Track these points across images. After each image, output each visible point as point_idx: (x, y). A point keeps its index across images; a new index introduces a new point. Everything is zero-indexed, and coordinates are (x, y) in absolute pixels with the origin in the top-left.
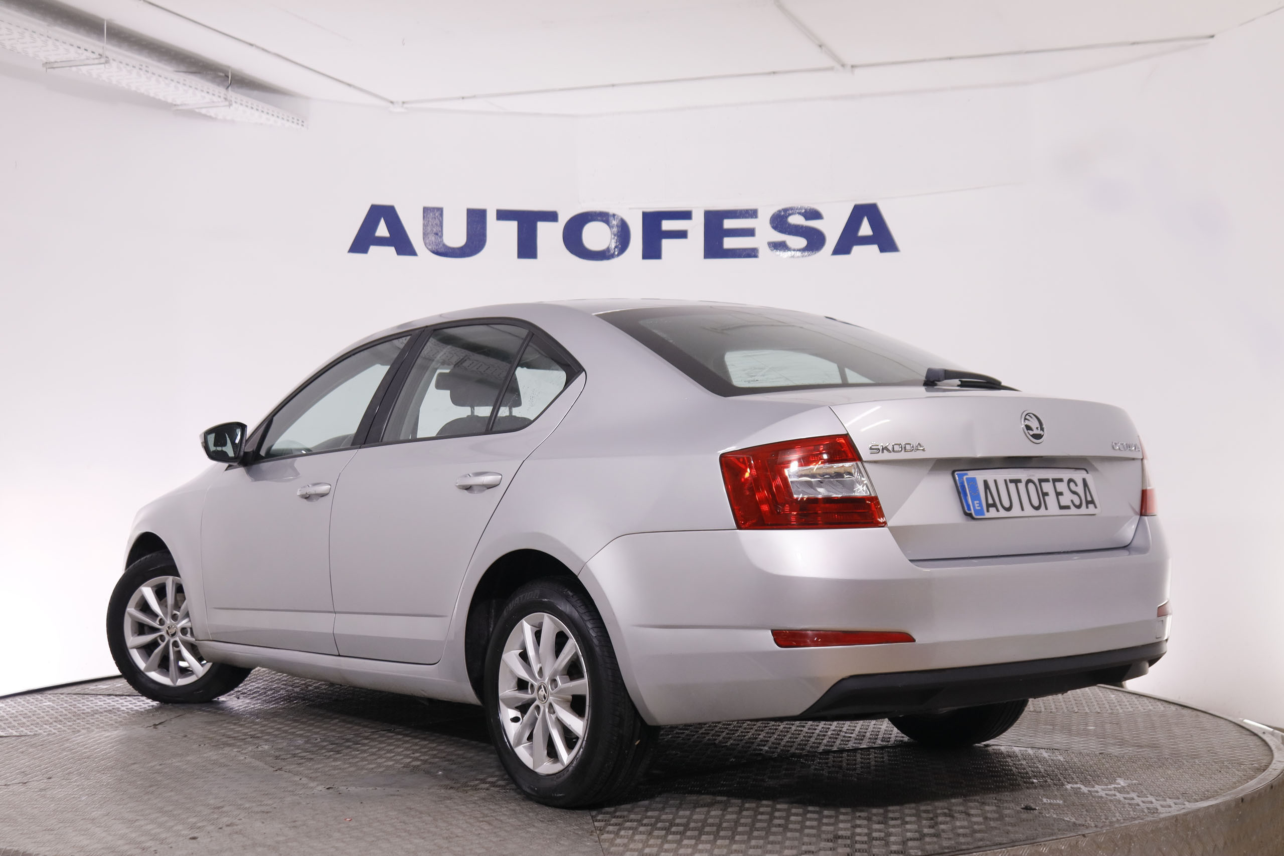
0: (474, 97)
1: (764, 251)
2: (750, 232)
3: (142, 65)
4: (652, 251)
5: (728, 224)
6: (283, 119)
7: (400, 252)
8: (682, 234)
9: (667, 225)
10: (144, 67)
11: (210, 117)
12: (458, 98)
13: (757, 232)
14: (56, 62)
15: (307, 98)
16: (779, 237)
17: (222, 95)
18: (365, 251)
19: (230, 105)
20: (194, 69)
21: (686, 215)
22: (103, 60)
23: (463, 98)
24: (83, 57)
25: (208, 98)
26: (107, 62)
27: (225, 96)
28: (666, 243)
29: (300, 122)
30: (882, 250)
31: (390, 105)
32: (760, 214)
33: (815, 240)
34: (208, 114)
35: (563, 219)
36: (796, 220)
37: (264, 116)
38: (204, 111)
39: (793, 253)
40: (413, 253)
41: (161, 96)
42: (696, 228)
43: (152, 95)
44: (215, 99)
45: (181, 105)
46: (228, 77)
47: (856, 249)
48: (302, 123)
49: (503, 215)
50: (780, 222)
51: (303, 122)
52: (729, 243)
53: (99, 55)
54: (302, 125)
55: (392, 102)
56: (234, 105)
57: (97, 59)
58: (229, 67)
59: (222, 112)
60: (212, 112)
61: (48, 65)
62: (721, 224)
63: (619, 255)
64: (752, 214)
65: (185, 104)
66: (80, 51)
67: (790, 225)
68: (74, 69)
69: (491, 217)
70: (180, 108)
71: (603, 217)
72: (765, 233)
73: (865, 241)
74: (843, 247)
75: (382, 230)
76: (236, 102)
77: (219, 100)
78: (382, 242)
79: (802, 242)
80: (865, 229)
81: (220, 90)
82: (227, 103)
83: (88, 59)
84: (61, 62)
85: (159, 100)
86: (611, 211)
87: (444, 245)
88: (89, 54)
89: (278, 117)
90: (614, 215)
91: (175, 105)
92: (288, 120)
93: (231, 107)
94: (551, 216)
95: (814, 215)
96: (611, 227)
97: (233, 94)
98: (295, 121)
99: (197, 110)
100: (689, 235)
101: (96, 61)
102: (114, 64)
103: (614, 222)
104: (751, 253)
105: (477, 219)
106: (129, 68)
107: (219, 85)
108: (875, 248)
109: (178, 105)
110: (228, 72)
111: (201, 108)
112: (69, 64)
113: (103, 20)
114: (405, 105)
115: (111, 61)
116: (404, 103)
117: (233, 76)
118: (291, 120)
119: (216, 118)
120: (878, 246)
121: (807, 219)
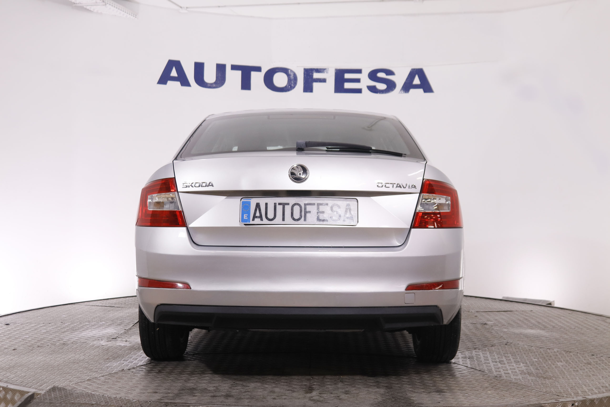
0: (225, 6)
1: (365, 91)
2: (358, 81)
4: (308, 88)
5: (347, 76)
6: (128, 13)
7: (182, 84)
8: (324, 81)
9: (316, 75)
11: (90, 11)
12: (216, 7)
13: (361, 81)
15: (138, 3)
16: (372, 83)
17: (103, 0)
18: (165, 83)
21: (326, 71)
23: (219, 7)
25: (95, 0)
29: (135, 16)
31: (180, 9)
32: (363, 71)
33: (391, 86)
34: (90, 9)
35: (264, 71)
36: (381, 75)
38: (88, 8)
39: (380, 93)
40: (189, 85)
42: (330, 77)
44: (98, 1)
47: (412, 91)
49: (234, 67)
50: (373, 75)
51: (136, 15)
52: (347, 85)
54: (136, 17)
55: (181, 7)
56: (108, 5)
62: (343, 76)
63: (291, 90)
64: (359, 71)
65: (80, 3)
67: (378, 77)
69: (228, 68)
70: (78, 5)
71: (285, 70)
72: (366, 81)
73: (416, 87)
74: (406, 89)
75: (174, 73)
77: (100, 2)
78: (174, 79)
79: (384, 87)
80: (417, 81)
82: (104, 4)
86: (288, 68)
87: (204, 81)
89: (125, 12)
90: (290, 69)
91: (74, 3)
92: (130, 14)
93: (105, 6)
94: (258, 69)
95: (390, 73)
96: (288, 75)
98: (133, 14)
99: (85, 7)
100: (327, 81)
103: (290, 73)
104: (359, 91)
105: (221, 69)
108: (421, 90)
109: (76, 4)
111: (88, 6)
114: (188, 9)
116: (187, 8)
118: (131, 14)
119: (93, 11)
120: (423, 89)
121: (387, 74)
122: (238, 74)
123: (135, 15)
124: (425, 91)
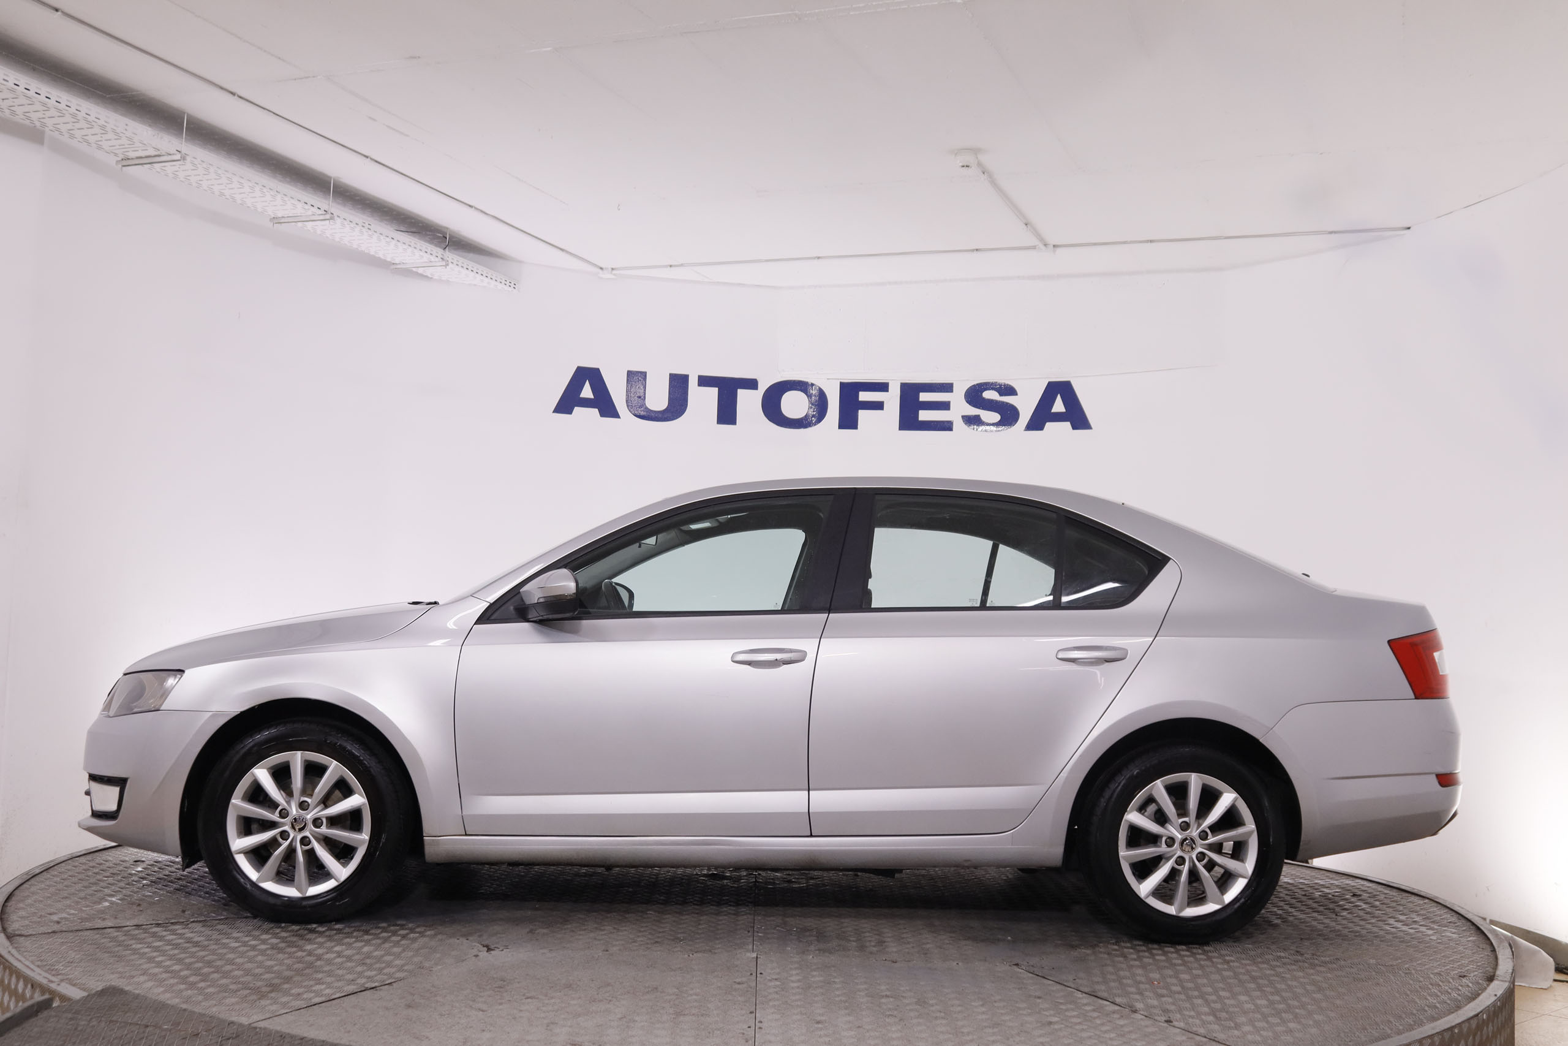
0: (682, 265)
1: (959, 424)
2: (945, 406)
3: (364, 223)
4: (848, 421)
5: (924, 397)
6: (496, 280)
7: (603, 414)
8: (878, 406)
9: (864, 396)
10: (367, 225)
11: (426, 277)
12: (666, 266)
13: (952, 406)
14: (283, 217)
15: (521, 262)
16: (973, 411)
17: (440, 256)
18: (570, 412)
19: (447, 265)
20: (414, 230)
21: (883, 387)
22: (328, 216)
23: (671, 266)
24: (310, 213)
25: (426, 257)
26: (332, 218)
27: (442, 256)
28: (862, 414)
29: (512, 285)
30: (1074, 428)
31: (600, 271)
32: (955, 388)
33: (1009, 416)
34: (425, 274)
35: (763, 387)
36: (990, 395)
37: (479, 277)
38: (420, 271)
39: (988, 428)
40: (616, 415)
41: (381, 255)
42: (892, 400)
43: (372, 253)
44: (433, 258)
45: (400, 264)
46: (446, 238)
47: (1049, 426)
48: (515, 286)
49: (704, 381)
50: (974, 396)
51: (515, 284)
52: (924, 415)
53: (325, 211)
54: (514, 289)
55: (601, 268)
56: (450, 265)
57: (322, 214)
58: (447, 228)
59: (437, 272)
60: (428, 272)
61: (276, 220)
62: (917, 397)
63: (815, 424)
64: (947, 388)
65: (403, 263)
66: (306, 207)
67: (984, 399)
68: (300, 224)
69: (693, 382)
70: (399, 266)
71: (801, 386)
72: (960, 407)
73: (1058, 417)
74: (1037, 423)
75: (587, 392)
76: (452, 263)
77: (437, 259)
78: (586, 403)
79: (995, 417)
80: (1059, 406)
81: (438, 251)
82: (444, 263)
83: (313, 215)
84: (288, 217)
85: (379, 258)
86: (810, 381)
87: (647, 408)
88: (315, 210)
90: (812, 385)
91: (394, 264)
92: (501, 283)
93: (447, 267)
94: (752, 384)
95: (1010, 391)
96: (809, 396)
97: (449, 255)
98: (508, 283)
99: (414, 269)
100: (885, 406)
101: (322, 217)
102: (338, 221)
103: (814, 392)
104: (946, 426)
105: (678, 384)
106: (352, 225)
107: (436, 245)
109: (396, 264)
110: (446, 234)
111: (418, 267)
112: (295, 220)
113: (330, 178)
114: (614, 272)
115: (336, 218)
116: (613, 269)
117: (451, 237)
118: (504, 282)
119: (432, 278)
120: (1071, 424)
121: (1001, 395)
122: (713, 392)
123: (513, 283)
124: (1075, 427)
